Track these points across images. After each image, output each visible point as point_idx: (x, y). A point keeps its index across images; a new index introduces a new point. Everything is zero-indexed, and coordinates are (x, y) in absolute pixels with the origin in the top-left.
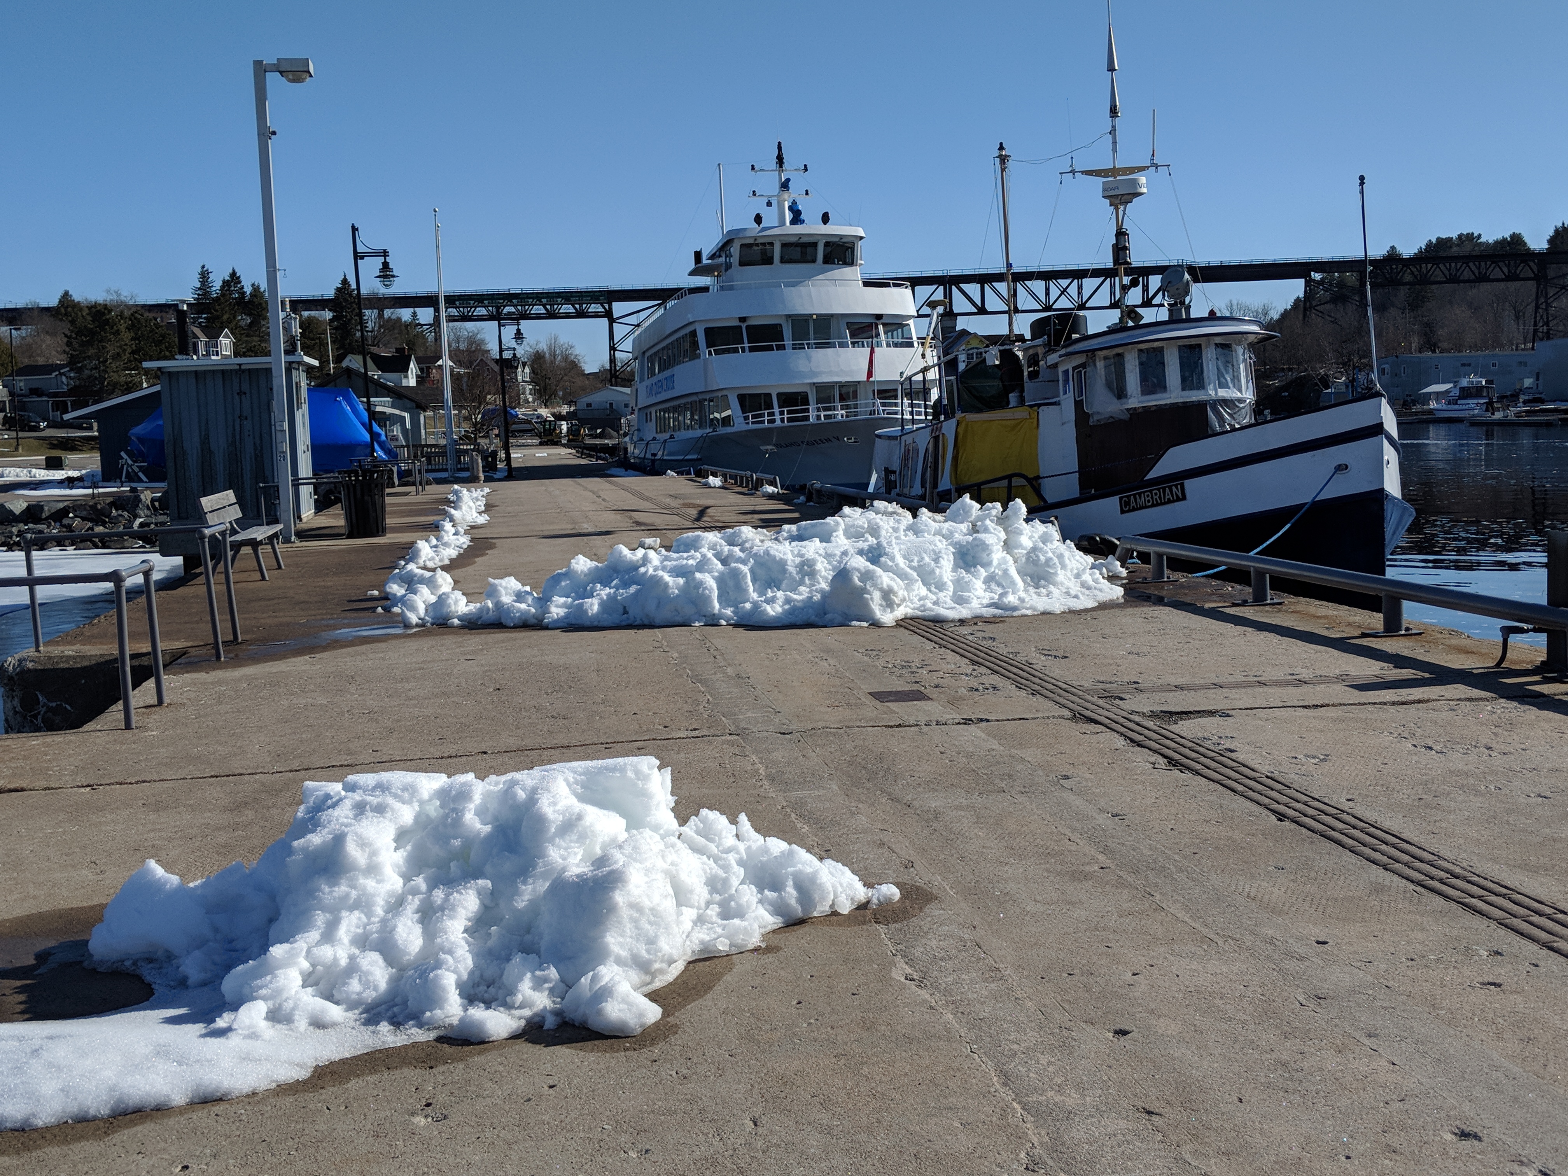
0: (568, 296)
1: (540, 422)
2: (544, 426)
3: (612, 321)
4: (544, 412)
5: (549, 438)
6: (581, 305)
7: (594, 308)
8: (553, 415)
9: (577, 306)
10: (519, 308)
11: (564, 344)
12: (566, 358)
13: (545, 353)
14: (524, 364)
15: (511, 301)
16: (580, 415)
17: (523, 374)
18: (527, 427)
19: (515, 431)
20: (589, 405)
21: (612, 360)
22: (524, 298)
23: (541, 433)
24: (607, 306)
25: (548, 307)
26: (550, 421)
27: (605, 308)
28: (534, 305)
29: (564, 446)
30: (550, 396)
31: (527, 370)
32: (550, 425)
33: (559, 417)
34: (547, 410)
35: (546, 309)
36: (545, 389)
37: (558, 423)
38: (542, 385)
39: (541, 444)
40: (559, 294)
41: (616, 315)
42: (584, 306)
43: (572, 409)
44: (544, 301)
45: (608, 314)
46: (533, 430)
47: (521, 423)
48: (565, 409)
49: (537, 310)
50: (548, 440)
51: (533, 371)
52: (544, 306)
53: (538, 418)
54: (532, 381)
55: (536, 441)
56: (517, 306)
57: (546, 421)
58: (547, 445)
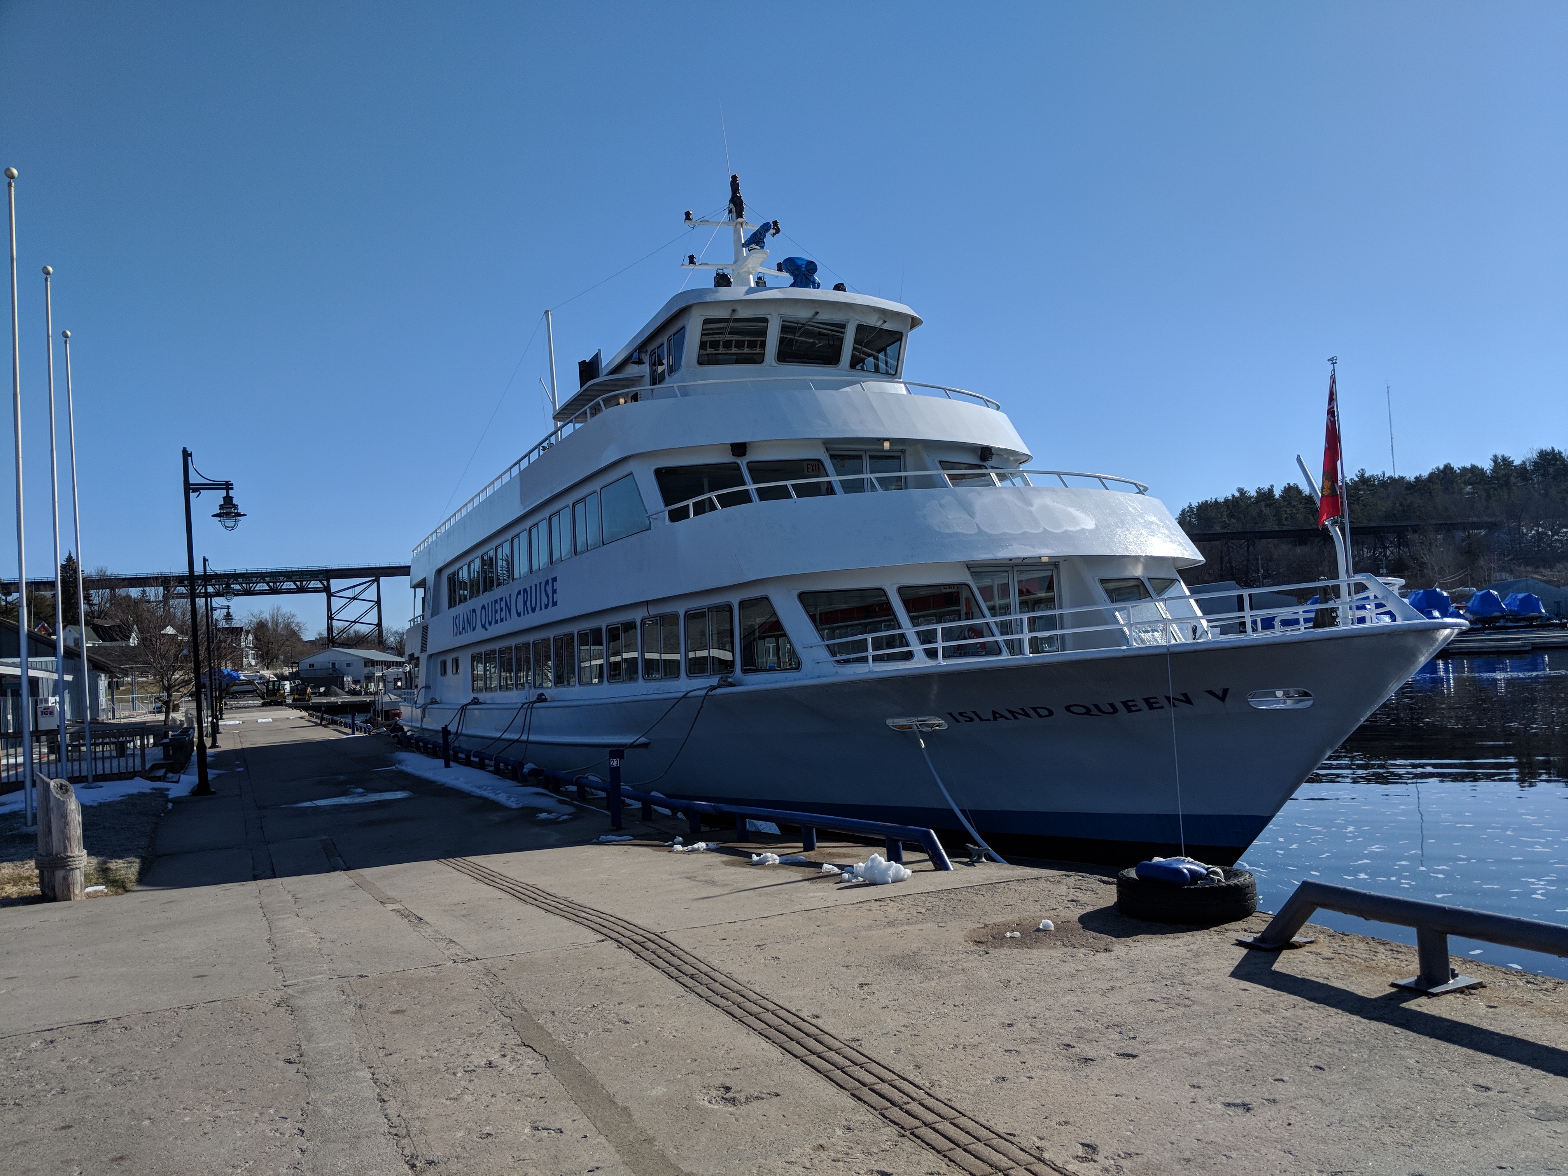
0: (289, 575)
1: (263, 683)
2: (267, 687)
3: (330, 595)
4: (267, 673)
5: (273, 698)
6: (301, 582)
7: (313, 584)
8: (276, 675)
9: (298, 583)
10: (244, 585)
11: (287, 613)
12: (288, 626)
13: (268, 622)
14: (248, 632)
15: (237, 580)
16: (302, 675)
17: (247, 641)
18: (249, 688)
19: (236, 692)
20: (312, 665)
21: (330, 629)
22: (248, 577)
23: (263, 694)
24: (325, 583)
25: (271, 584)
26: (274, 682)
27: (324, 585)
28: (257, 583)
29: (290, 706)
30: (272, 660)
31: (250, 637)
32: (274, 685)
33: (282, 678)
34: (269, 672)
35: (269, 586)
36: (267, 653)
37: (282, 683)
38: (265, 649)
39: (264, 705)
40: (281, 573)
41: (333, 589)
42: (304, 583)
43: (294, 670)
44: (267, 579)
45: (327, 590)
46: (255, 691)
47: (243, 684)
48: (287, 671)
49: (260, 587)
50: (272, 701)
51: (256, 638)
52: (268, 584)
53: (260, 678)
54: (255, 647)
55: (259, 702)
56: (242, 584)
57: (269, 681)
58: (270, 705)
